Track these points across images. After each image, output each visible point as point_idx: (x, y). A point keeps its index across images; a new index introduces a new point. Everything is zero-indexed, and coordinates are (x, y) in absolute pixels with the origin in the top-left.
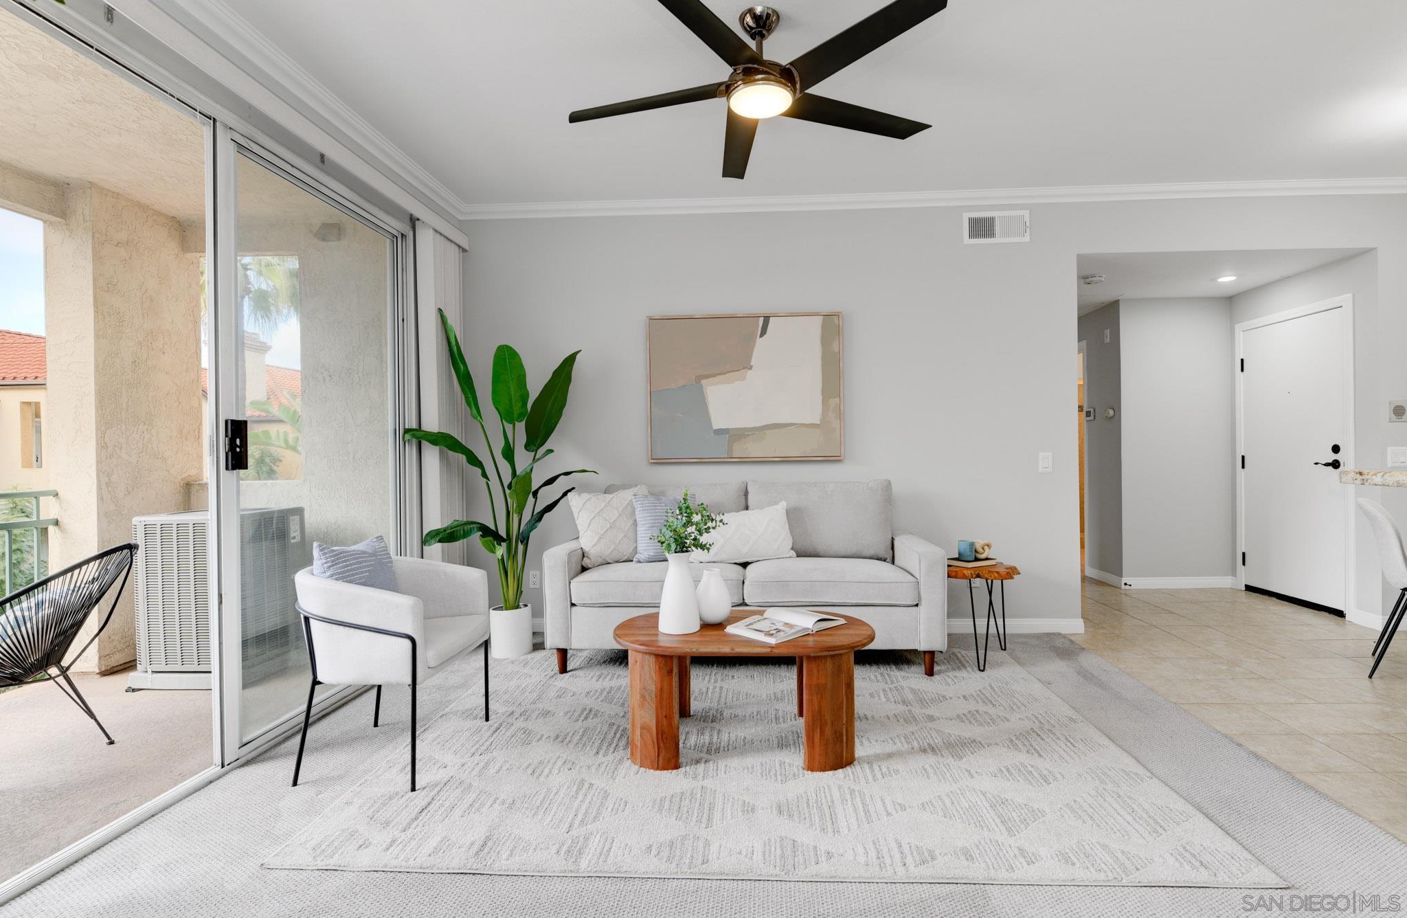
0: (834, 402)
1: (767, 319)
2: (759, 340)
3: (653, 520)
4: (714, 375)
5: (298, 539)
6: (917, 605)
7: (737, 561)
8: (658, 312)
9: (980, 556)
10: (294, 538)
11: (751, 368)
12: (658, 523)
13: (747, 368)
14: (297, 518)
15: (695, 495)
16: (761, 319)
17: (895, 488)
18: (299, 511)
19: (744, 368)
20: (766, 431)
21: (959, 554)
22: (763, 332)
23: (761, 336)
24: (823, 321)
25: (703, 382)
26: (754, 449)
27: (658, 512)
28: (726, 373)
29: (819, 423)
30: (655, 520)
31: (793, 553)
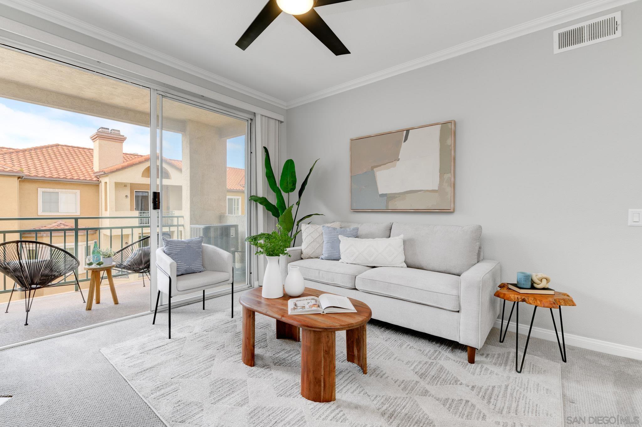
0: (447, 176)
1: (408, 131)
2: (403, 144)
3: (329, 239)
4: (380, 166)
5: (234, 236)
6: (458, 312)
7: (368, 265)
8: (354, 136)
9: (535, 285)
10: (232, 235)
11: (399, 160)
12: (331, 241)
13: (396, 160)
14: (234, 228)
15: (358, 228)
16: (405, 132)
17: (484, 231)
18: (236, 227)
19: (395, 160)
20: (406, 195)
21: (517, 282)
22: (406, 139)
23: (405, 141)
24: (442, 127)
25: (375, 169)
26: (399, 205)
27: (332, 236)
28: (385, 164)
29: (437, 189)
30: (330, 239)
31: (405, 266)
